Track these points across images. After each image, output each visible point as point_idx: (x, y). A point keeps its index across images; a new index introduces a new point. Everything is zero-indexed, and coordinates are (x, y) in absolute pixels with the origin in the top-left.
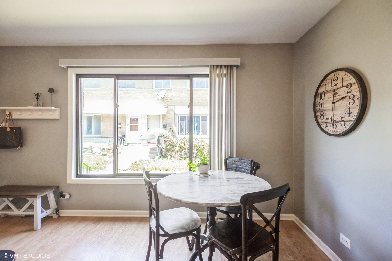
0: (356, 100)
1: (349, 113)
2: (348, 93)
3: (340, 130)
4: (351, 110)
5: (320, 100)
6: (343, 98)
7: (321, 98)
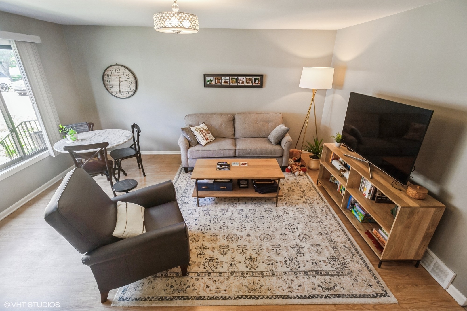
0: (133, 83)
1: (130, 88)
2: (127, 78)
3: (126, 96)
4: (131, 87)
5: (108, 78)
6: (125, 81)
7: (108, 77)
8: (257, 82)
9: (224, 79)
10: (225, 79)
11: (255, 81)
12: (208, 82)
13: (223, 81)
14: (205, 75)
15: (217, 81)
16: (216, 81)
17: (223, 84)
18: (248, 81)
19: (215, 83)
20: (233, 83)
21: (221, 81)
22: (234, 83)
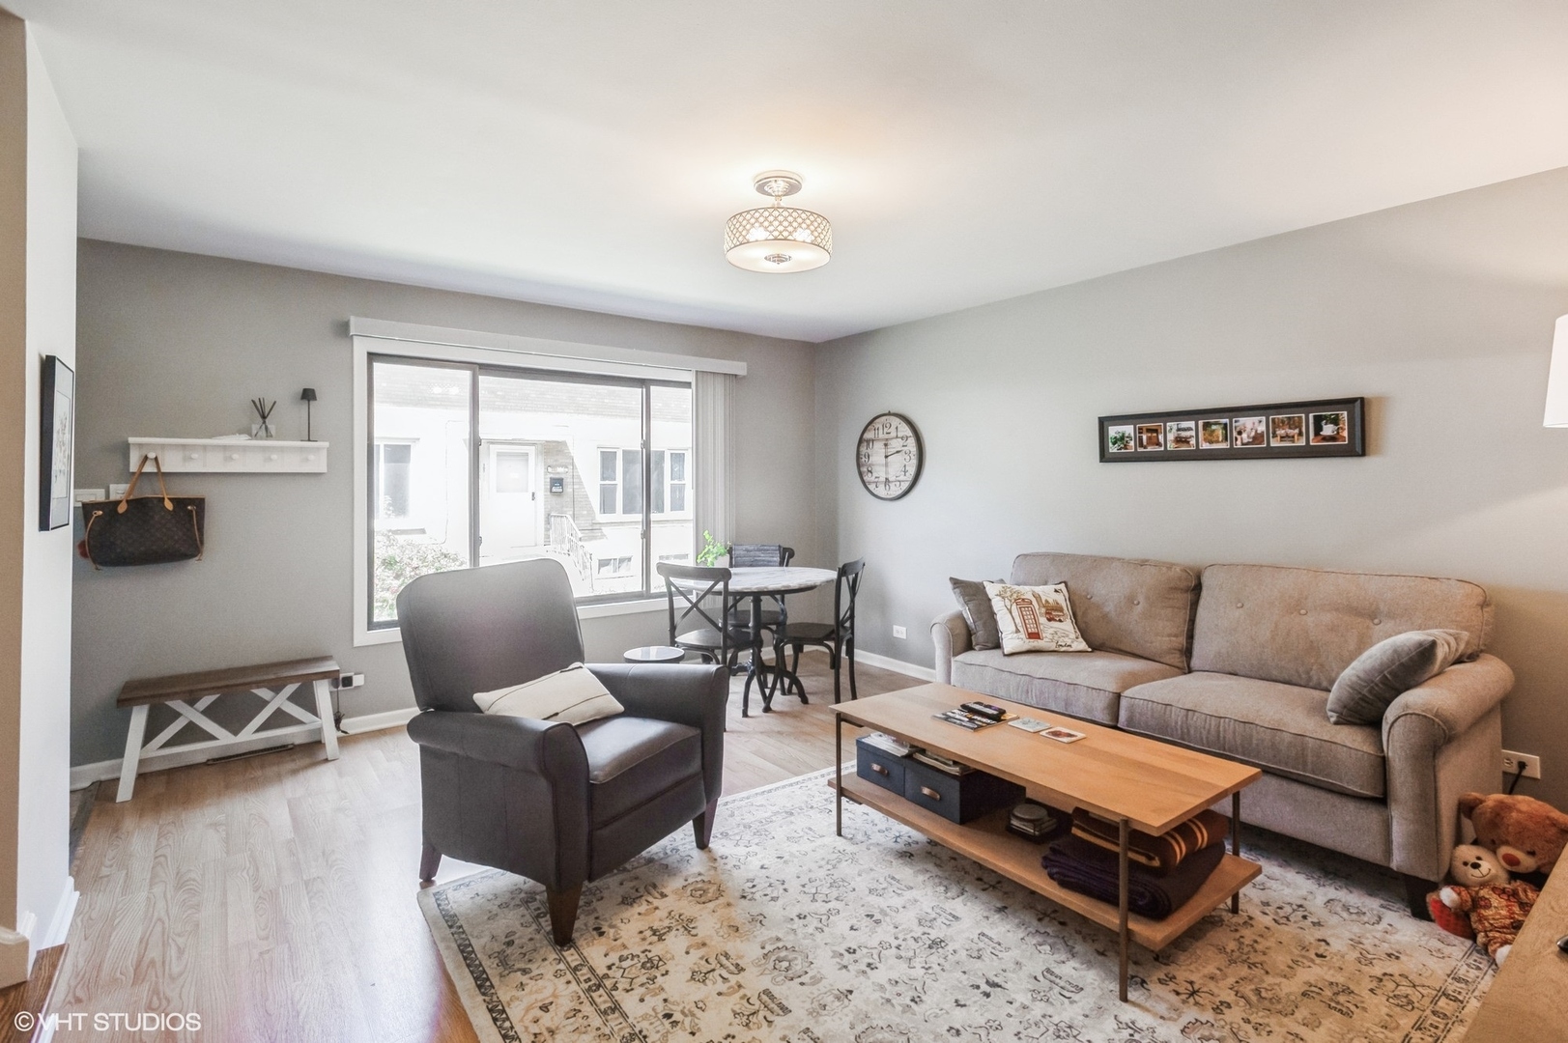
0: (913, 457)
1: (907, 472)
2: (903, 446)
3: (895, 493)
4: (908, 468)
5: (867, 449)
6: (898, 452)
7: (868, 445)
8: (1328, 430)
9: (1175, 428)
10: (1179, 430)
11: (1318, 429)
12: (1114, 444)
13: (1171, 437)
14: (1104, 423)
15: (1149, 438)
16: (1145, 437)
17: (1171, 446)
18: (1281, 432)
19: (1141, 445)
20: (1211, 442)
21: (1161, 438)
22: (1217, 442)
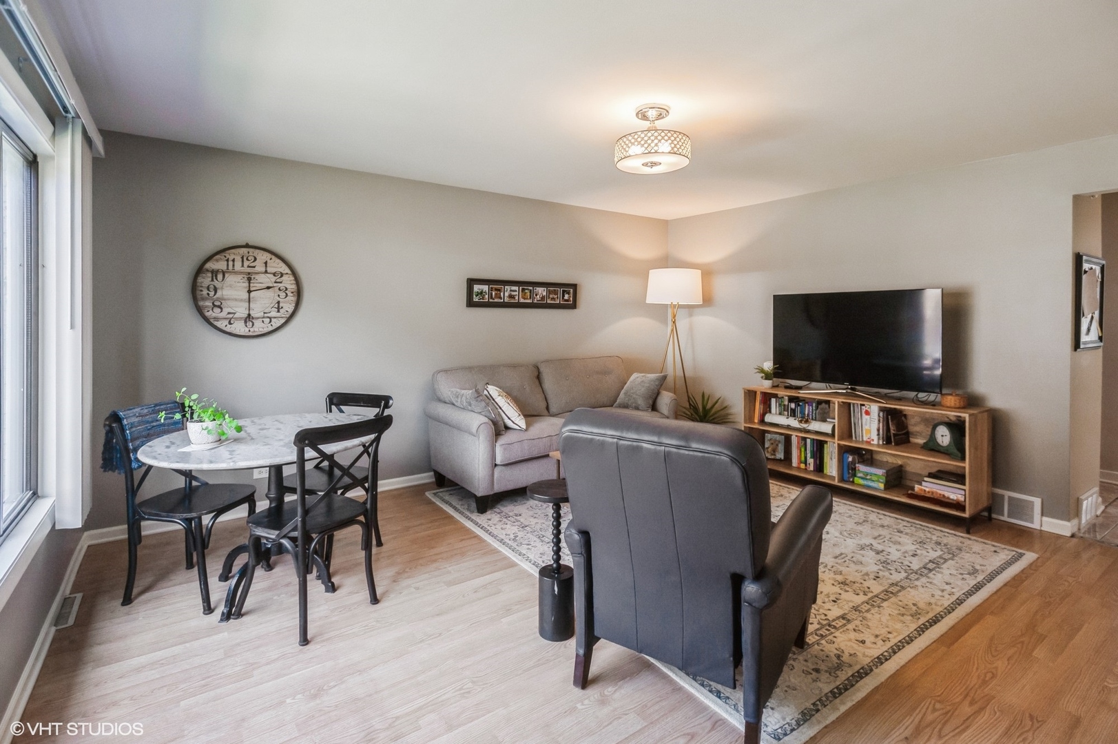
0: (290, 294)
1: (279, 309)
2: (276, 282)
3: (260, 329)
4: (281, 305)
5: (212, 280)
6: (268, 288)
7: (214, 278)
8: (566, 297)
9: (509, 289)
10: (511, 291)
11: (563, 296)
12: (477, 296)
13: (507, 294)
14: (471, 282)
15: (496, 294)
16: (494, 293)
17: (507, 300)
18: (551, 296)
19: (492, 298)
20: (525, 299)
21: (502, 294)
22: (527, 299)
